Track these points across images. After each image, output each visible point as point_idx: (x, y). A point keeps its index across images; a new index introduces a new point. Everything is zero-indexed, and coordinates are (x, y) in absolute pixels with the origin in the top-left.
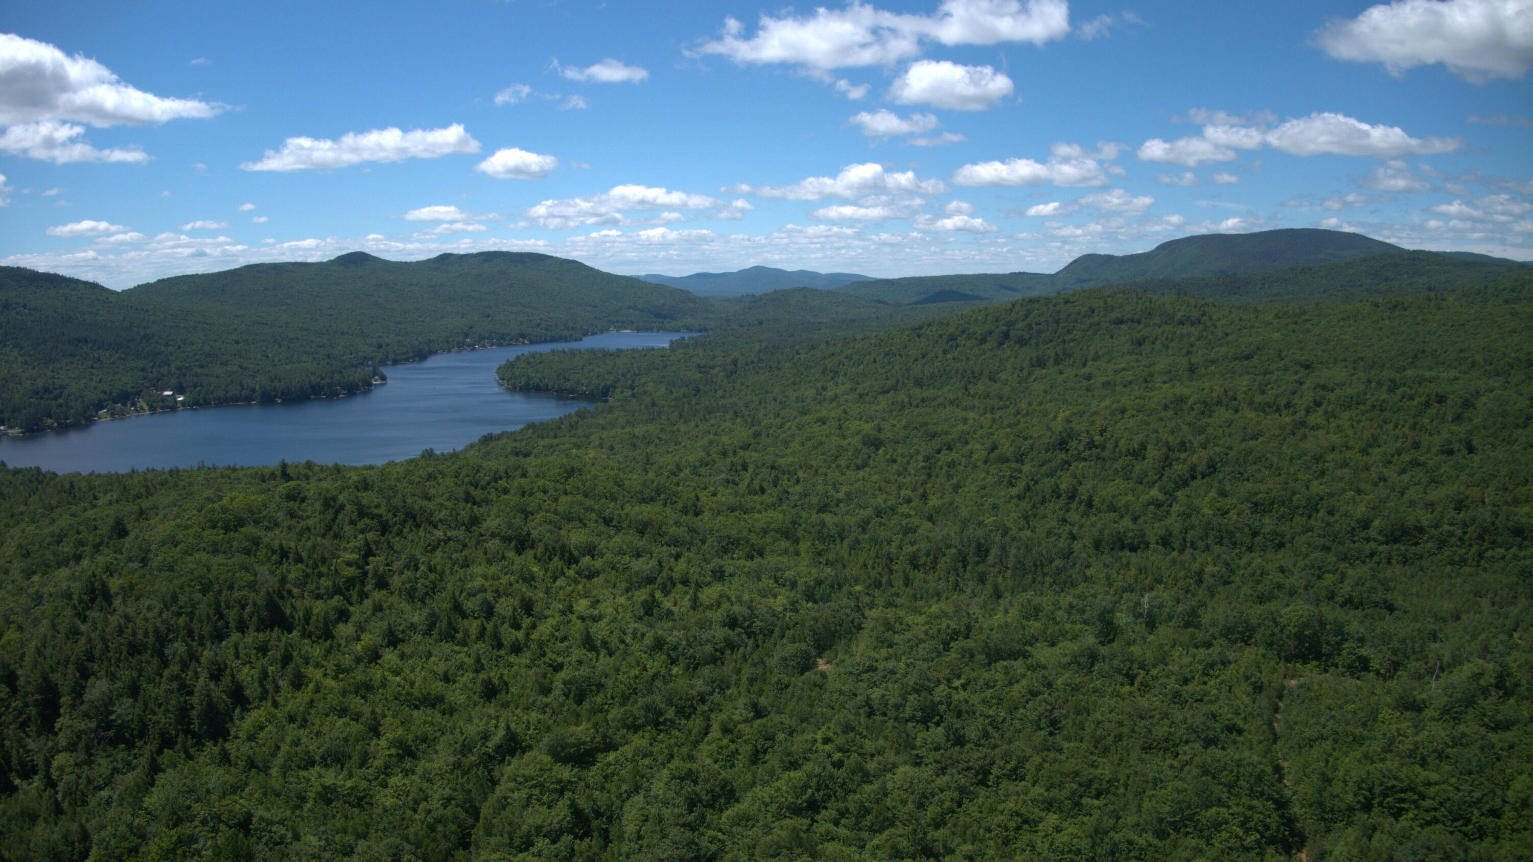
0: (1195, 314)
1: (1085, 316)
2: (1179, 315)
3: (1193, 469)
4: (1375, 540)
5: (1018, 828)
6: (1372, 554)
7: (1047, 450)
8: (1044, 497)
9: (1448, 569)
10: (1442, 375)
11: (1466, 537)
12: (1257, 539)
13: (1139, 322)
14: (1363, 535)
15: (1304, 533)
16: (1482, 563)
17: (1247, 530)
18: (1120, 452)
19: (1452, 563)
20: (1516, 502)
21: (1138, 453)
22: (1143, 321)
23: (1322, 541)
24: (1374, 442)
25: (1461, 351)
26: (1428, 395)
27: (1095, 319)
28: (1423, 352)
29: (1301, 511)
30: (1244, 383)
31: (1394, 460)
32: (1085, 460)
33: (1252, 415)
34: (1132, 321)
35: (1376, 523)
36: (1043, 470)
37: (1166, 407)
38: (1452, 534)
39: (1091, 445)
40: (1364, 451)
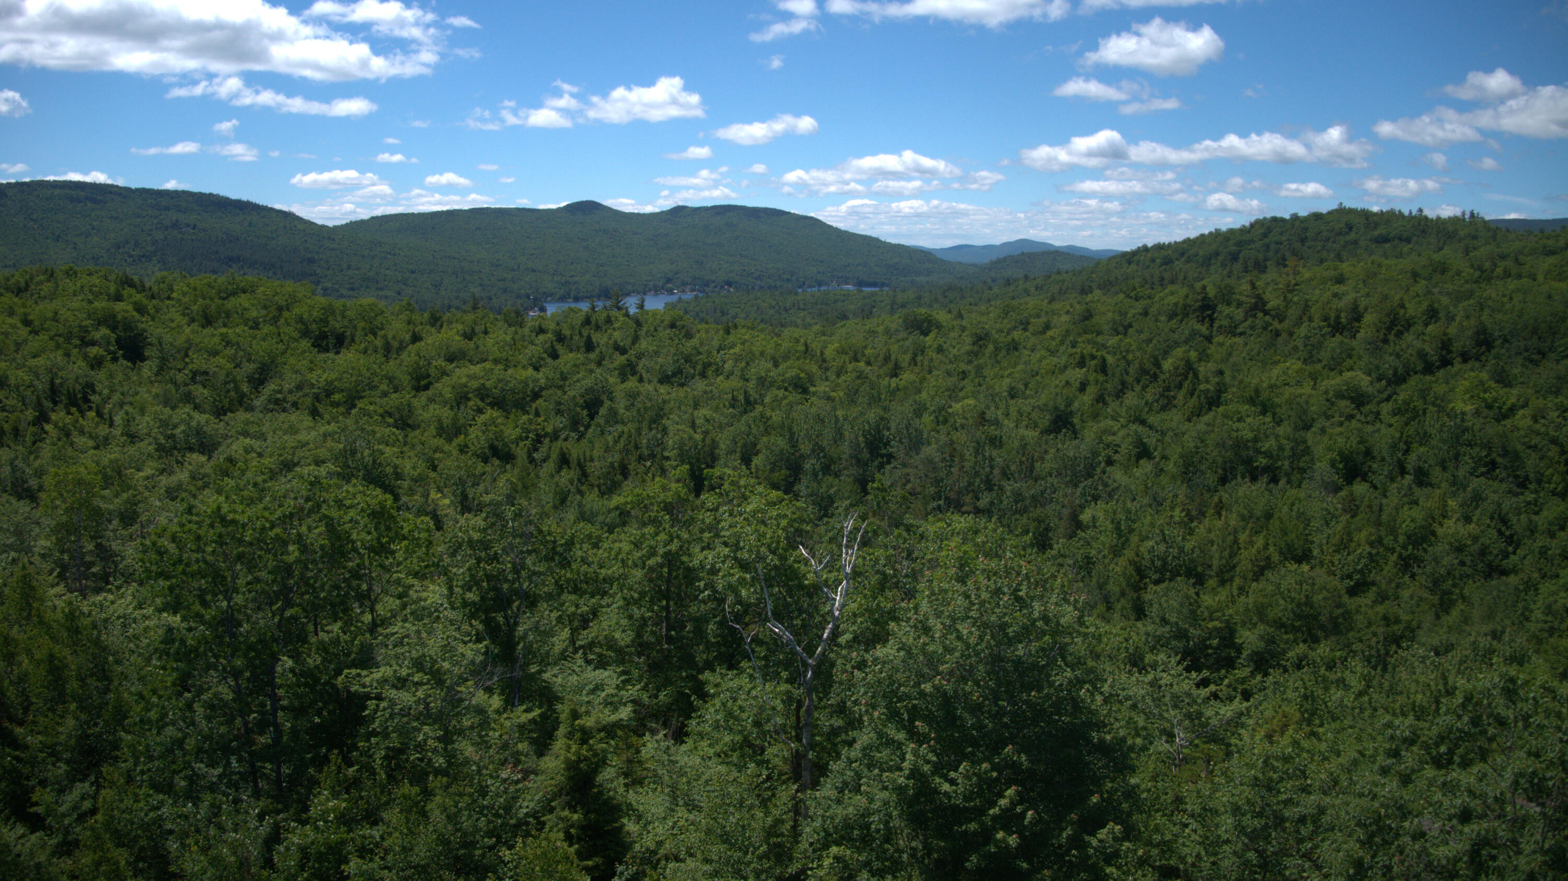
1: (1339, 234)
27: (1352, 236)
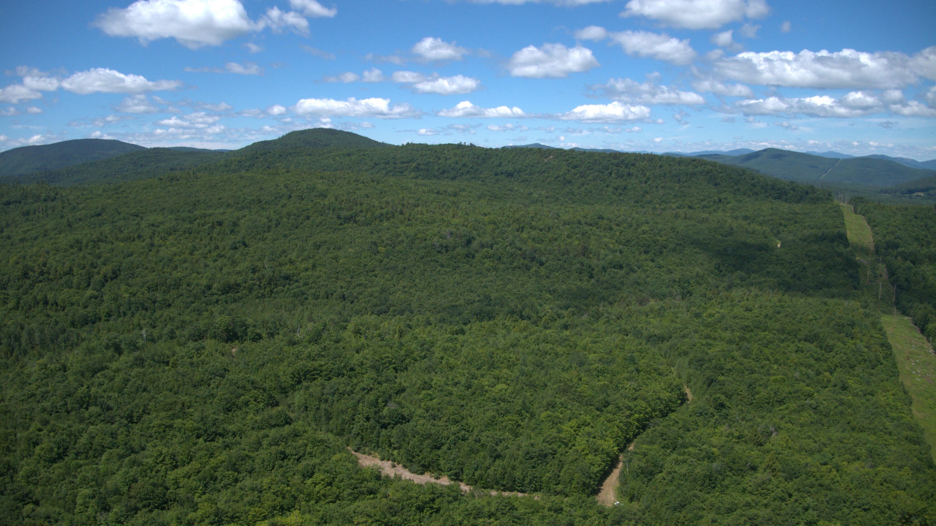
0: (52, 194)
2: (43, 196)
3: (105, 276)
4: (217, 294)
5: (164, 431)
6: (217, 301)
7: (19, 279)
8: (30, 305)
9: (258, 300)
10: (217, 211)
11: (262, 285)
12: (157, 304)
13: (20, 202)
14: (210, 292)
15: (178, 297)
16: (273, 295)
17: (149, 301)
18: (60, 274)
19: (258, 298)
20: (281, 265)
21: (70, 272)
22: (23, 201)
23: (190, 300)
24: (195, 248)
25: (220, 199)
26: (213, 223)
28: (198, 201)
29: (172, 287)
30: (107, 228)
31: (208, 256)
32: (41, 281)
33: (122, 244)
34: (16, 202)
35: (215, 285)
36: (21, 291)
37: (72, 247)
38: (254, 284)
39: (42, 273)
40: (191, 254)
